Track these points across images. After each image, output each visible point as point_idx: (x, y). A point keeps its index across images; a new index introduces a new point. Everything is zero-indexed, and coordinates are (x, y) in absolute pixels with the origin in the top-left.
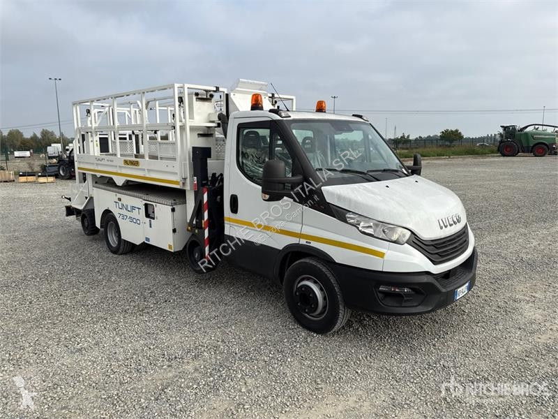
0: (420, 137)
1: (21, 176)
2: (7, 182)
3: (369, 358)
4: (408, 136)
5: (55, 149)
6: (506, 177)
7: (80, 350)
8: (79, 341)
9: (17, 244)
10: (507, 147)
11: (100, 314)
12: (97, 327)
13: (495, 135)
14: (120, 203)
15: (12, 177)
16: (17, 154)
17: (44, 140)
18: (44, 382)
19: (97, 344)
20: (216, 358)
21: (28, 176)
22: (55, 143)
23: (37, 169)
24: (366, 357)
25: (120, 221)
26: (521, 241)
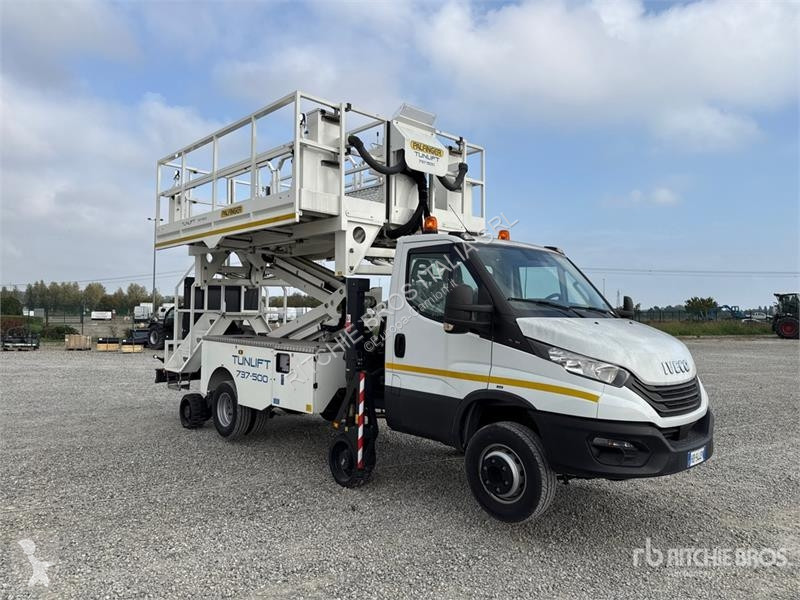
0: (656, 307)
1: (100, 342)
2: (81, 350)
3: (551, 589)
4: (638, 306)
5: (144, 310)
6: (780, 366)
7: (172, 555)
8: (171, 544)
9: (95, 427)
10: (787, 324)
11: (199, 515)
12: (195, 530)
13: (771, 308)
14: (241, 357)
15: (88, 344)
16: (95, 315)
17: (130, 297)
18: (128, 588)
19: (194, 549)
20: (345, 576)
21: (110, 343)
22: (145, 302)
23: (120, 334)
24: (548, 588)
25: (238, 380)
26: (792, 454)
